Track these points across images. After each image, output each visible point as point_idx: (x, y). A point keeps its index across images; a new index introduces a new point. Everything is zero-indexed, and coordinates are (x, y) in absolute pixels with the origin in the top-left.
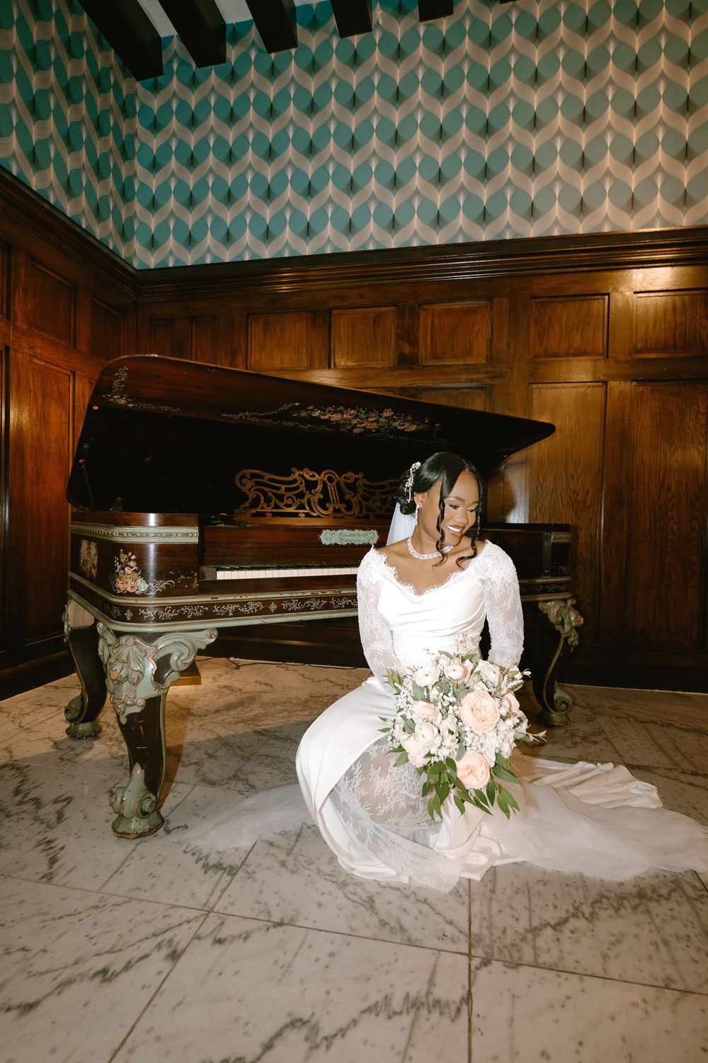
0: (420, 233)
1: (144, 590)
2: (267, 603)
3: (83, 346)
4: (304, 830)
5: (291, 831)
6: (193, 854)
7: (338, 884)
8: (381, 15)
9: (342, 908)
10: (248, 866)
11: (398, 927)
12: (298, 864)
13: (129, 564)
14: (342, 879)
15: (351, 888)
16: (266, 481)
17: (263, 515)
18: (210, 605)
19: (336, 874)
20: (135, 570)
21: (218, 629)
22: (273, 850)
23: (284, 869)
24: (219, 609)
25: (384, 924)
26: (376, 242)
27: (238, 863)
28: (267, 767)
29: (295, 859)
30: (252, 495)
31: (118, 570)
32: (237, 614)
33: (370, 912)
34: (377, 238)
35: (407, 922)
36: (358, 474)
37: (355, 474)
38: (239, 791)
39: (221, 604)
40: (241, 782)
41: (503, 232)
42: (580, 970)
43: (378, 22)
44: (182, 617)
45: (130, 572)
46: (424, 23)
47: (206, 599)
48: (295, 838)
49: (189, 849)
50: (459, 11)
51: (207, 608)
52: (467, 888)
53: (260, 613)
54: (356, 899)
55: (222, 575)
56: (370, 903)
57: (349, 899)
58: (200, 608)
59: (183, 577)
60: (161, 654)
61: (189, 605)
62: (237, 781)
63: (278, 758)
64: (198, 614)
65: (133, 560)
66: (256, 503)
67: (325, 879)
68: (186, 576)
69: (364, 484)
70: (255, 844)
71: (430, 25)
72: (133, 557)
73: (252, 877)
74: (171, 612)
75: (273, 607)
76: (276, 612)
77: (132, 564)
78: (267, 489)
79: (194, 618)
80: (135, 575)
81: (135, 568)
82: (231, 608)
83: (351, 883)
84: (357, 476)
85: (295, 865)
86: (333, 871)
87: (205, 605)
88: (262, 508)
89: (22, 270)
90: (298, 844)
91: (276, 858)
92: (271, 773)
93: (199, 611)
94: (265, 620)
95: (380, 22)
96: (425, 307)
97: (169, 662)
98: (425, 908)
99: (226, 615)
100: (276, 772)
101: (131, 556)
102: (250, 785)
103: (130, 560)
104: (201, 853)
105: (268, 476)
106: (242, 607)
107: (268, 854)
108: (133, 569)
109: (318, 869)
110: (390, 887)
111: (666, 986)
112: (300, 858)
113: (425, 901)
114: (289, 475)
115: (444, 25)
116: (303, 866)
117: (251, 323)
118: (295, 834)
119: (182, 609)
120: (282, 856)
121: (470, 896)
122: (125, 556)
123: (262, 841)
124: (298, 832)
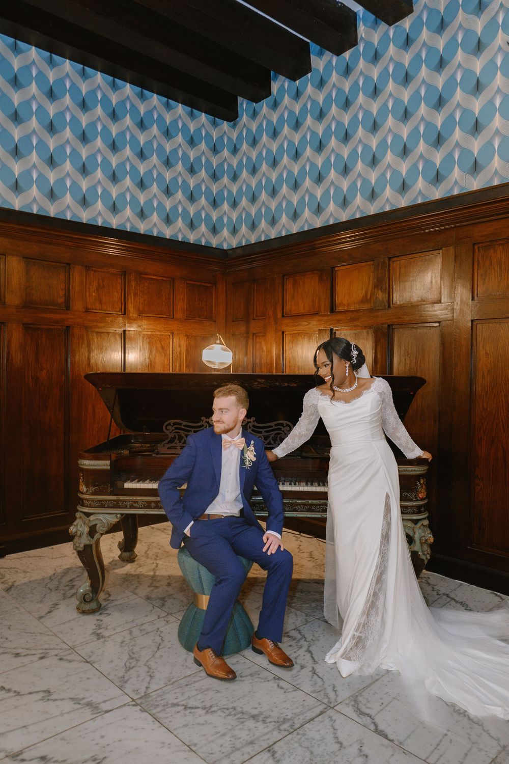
0: (391, 200)
2: (149, 502)
3: (179, 315)
8: (363, 30)
16: (182, 427)
17: (175, 448)
18: (117, 501)
21: (122, 514)
24: (122, 504)
26: (361, 211)
30: (172, 435)
32: (132, 507)
34: (362, 208)
36: (250, 419)
37: (248, 419)
39: (123, 501)
41: (452, 189)
43: (362, 36)
44: (102, 506)
46: (393, 26)
47: (114, 498)
50: (417, 8)
51: (115, 503)
53: (145, 508)
55: (128, 485)
59: (103, 486)
60: (92, 524)
61: (106, 500)
64: (110, 505)
65: (82, 476)
66: (172, 441)
68: (104, 485)
69: (254, 426)
71: (397, 26)
72: (82, 474)
74: (97, 503)
75: (153, 505)
76: (155, 508)
77: (81, 478)
78: (181, 432)
79: (109, 507)
82: (129, 504)
84: (249, 420)
87: (114, 501)
88: (176, 443)
89: (133, 284)
93: (111, 503)
94: (147, 512)
95: (363, 36)
96: (394, 259)
97: (96, 528)
99: (126, 507)
105: (185, 423)
106: (134, 503)
114: (199, 422)
115: (407, 23)
117: (286, 280)
119: (103, 502)
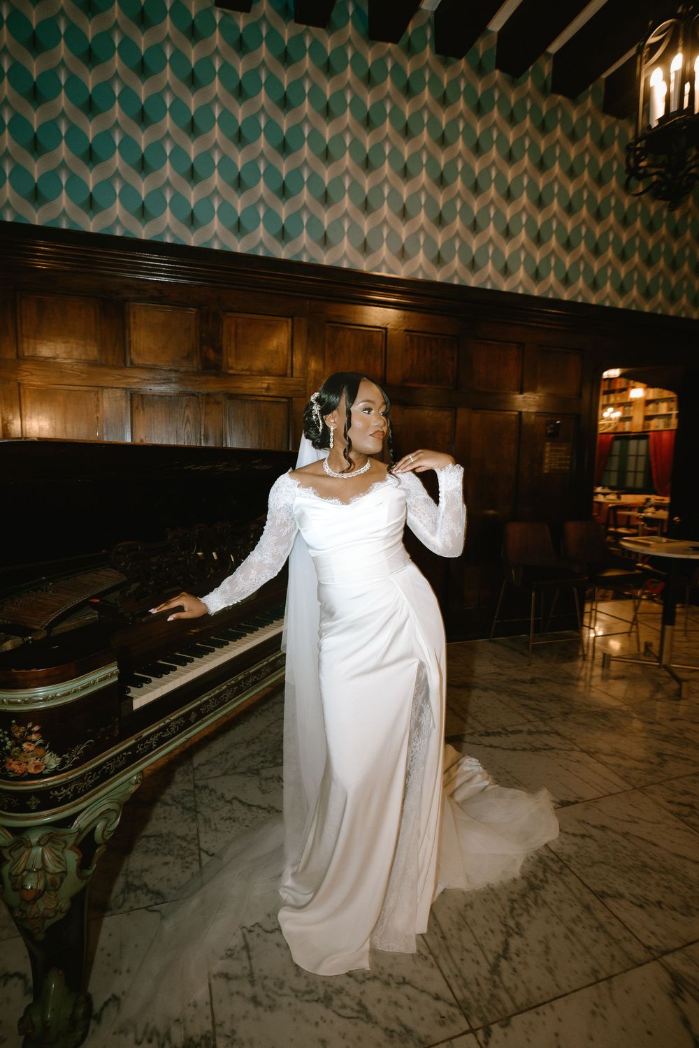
0: (221, 237)
1: (55, 766)
2: (187, 714)
4: (248, 936)
5: (236, 946)
6: (150, 1041)
7: (322, 1002)
9: (345, 1034)
10: (221, 1025)
11: (404, 1031)
12: (270, 993)
13: (29, 738)
14: (321, 991)
15: (336, 1002)
19: (313, 987)
20: (40, 745)
22: (234, 985)
23: (261, 1009)
24: (142, 747)
25: (390, 1033)
27: (208, 1027)
28: (156, 854)
29: (264, 987)
31: (8, 747)
32: (162, 742)
33: (370, 1025)
34: (175, 232)
35: (407, 1018)
38: (146, 908)
39: (143, 741)
40: (139, 892)
41: (300, 254)
42: (547, 999)
44: (104, 778)
45: (31, 748)
47: (129, 742)
48: (244, 954)
49: (140, 1037)
51: (130, 753)
52: (424, 944)
53: (182, 730)
54: (348, 1012)
55: (138, 703)
56: (363, 1013)
57: (343, 1017)
58: (123, 756)
61: (111, 760)
62: (134, 891)
63: (161, 836)
65: (36, 732)
67: (307, 1001)
68: (106, 726)
70: (210, 985)
72: (36, 728)
73: (235, 1040)
74: (91, 779)
75: (193, 717)
76: (196, 721)
77: (34, 737)
79: (117, 772)
80: (41, 751)
81: (41, 741)
82: (154, 740)
83: (333, 992)
85: (268, 996)
86: (308, 985)
87: (128, 750)
90: (253, 961)
91: (243, 996)
92: (167, 863)
93: (121, 760)
97: (94, 839)
98: (408, 989)
99: (151, 750)
100: (169, 858)
101: (32, 727)
102: (153, 892)
103: (30, 732)
104: (158, 1034)
106: (164, 732)
107: (232, 994)
108: (37, 744)
109: (293, 990)
110: (368, 979)
111: (597, 979)
112: (266, 982)
113: (404, 982)
115: (241, 20)
116: (276, 993)
118: (243, 948)
119: (104, 767)
120: (248, 990)
121: (431, 953)
122: (22, 729)
123: (214, 976)
124: (243, 944)
